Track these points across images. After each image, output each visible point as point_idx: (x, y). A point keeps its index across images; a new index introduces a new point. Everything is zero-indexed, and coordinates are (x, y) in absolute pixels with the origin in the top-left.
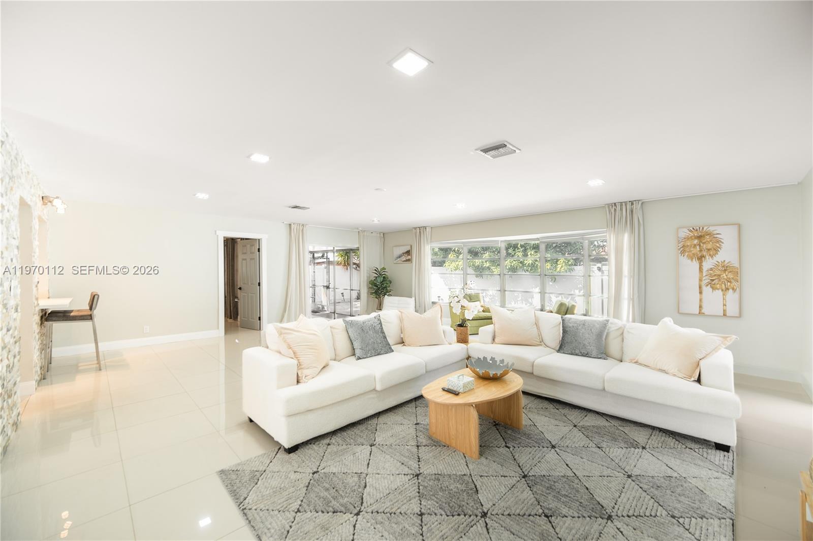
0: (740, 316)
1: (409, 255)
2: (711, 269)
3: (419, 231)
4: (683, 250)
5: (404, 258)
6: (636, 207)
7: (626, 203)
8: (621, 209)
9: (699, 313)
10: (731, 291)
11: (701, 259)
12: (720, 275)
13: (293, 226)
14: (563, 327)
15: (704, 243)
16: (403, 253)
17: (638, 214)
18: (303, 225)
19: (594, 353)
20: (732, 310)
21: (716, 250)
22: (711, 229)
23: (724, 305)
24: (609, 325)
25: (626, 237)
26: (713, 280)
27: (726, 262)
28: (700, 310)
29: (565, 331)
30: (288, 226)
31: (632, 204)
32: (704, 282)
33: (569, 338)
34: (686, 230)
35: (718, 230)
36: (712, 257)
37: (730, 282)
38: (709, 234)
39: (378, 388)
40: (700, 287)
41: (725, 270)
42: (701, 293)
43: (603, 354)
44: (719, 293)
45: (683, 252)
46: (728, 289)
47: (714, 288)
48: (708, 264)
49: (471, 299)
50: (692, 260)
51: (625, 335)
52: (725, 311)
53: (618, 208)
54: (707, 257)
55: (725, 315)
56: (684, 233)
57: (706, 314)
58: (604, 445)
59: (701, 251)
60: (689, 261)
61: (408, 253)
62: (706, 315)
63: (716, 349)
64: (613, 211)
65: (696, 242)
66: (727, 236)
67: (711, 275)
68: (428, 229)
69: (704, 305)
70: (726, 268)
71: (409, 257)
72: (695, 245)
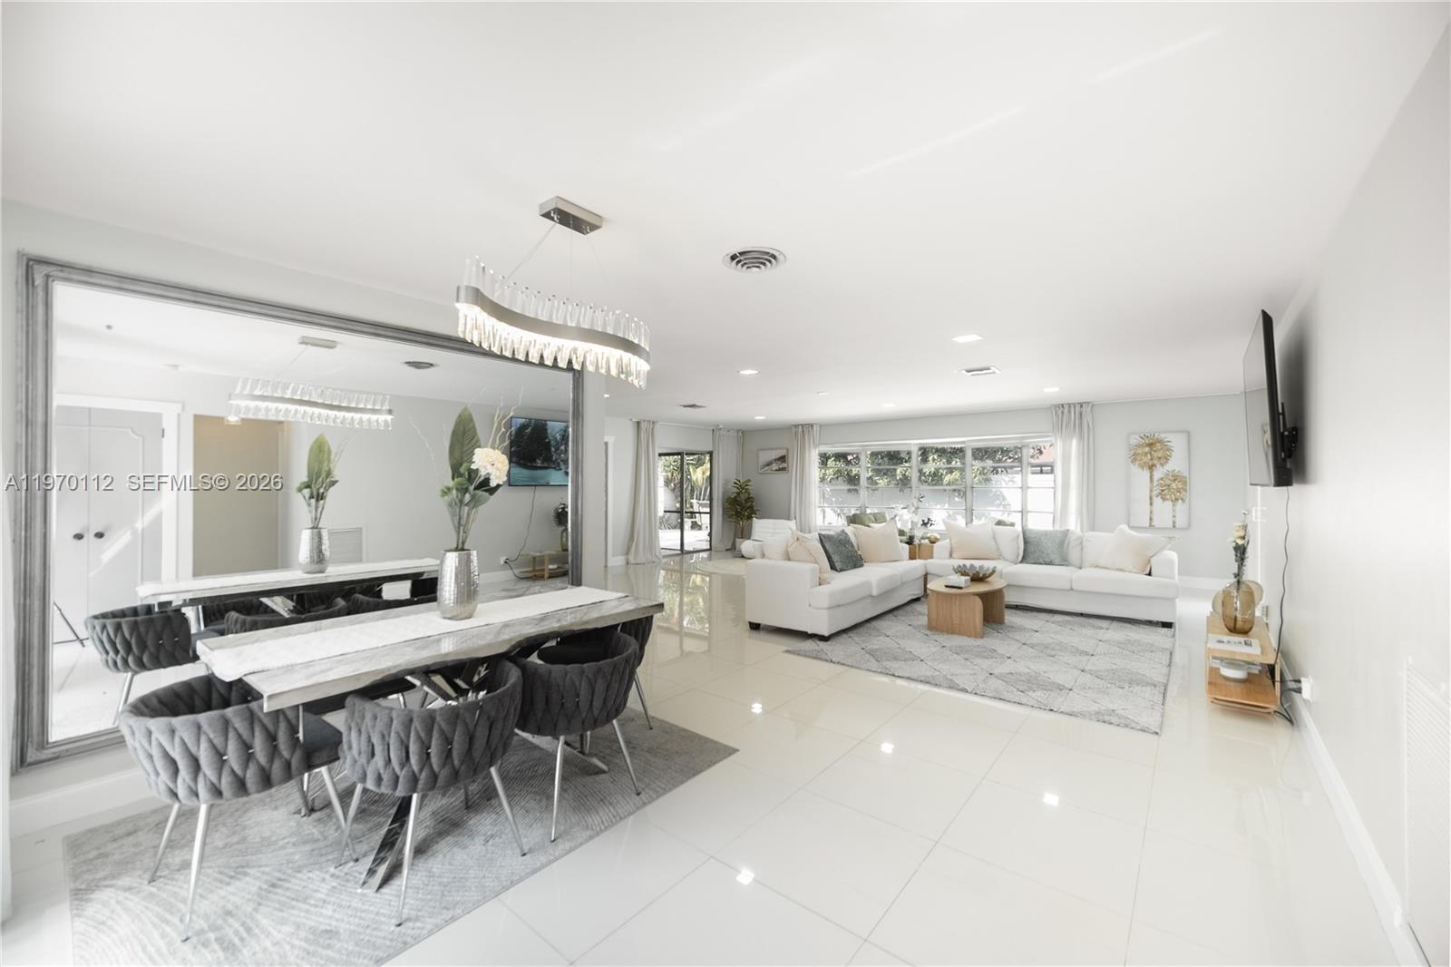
0: (1189, 526)
1: (784, 462)
2: (1162, 479)
3: (802, 430)
4: (1135, 458)
5: (775, 466)
6: (1086, 410)
7: (1074, 405)
8: (1069, 411)
9: (1150, 526)
10: (1180, 501)
11: (1151, 468)
12: (1169, 485)
13: (643, 425)
14: (1024, 538)
15: (1155, 451)
16: (776, 460)
17: (1087, 418)
18: (654, 422)
19: (1057, 561)
20: (1181, 522)
21: (1167, 459)
22: (1163, 436)
23: (1174, 516)
24: (1070, 535)
25: (1074, 442)
26: (1163, 491)
27: (1177, 471)
28: (1151, 523)
29: (1026, 542)
30: (636, 424)
31: (1081, 406)
32: (1155, 492)
33: (1031, 549)
34: (1137, 437)
35: (1170, 437)
36: (1162, 466)
37: (1180, 493)
38: (1160, 441)
39: (875, 593)
40: (1151, 498)
41: (1175, 480)
42: (1151, 504)
43: (1064, 562)
44: (1169, 503)
45: (1133, 461)
46: (1177, 499)
47: (1164, 499)
48: (1158, 473)
49: (876, 520)
50: (1143, 469)
51: (1084, 543)
52: (1174, 522)
53: (1066, 410)
54: (1158, 466)
55: (1174, 526)
56: (1135, 440)
57: (1157, 526)
58: (1076, 628)
59: (1152, 459)
60: (1140, 470)
61: (783, 459)
62: (1158, 528)
63: (1163, 548)
64: (1060, 412)
65: (1147, 449)
66: (1177, 443)
67: (1161, 485)
68: (815, 428)
69: (1155, 517)
70: (1176, 478)
71: (784, 465)
72: (1146, 454)
